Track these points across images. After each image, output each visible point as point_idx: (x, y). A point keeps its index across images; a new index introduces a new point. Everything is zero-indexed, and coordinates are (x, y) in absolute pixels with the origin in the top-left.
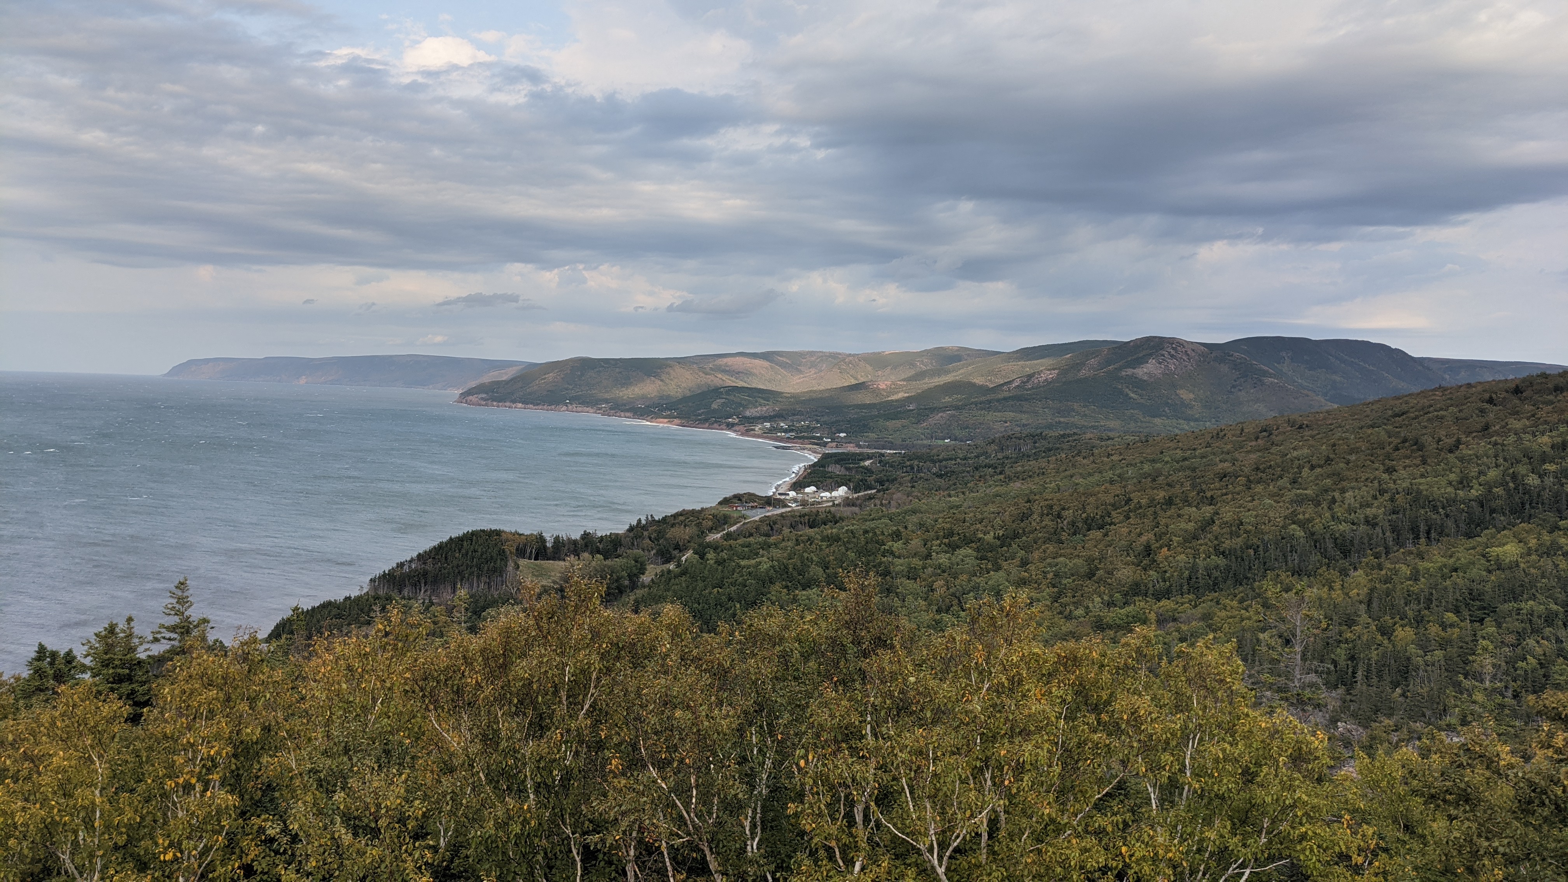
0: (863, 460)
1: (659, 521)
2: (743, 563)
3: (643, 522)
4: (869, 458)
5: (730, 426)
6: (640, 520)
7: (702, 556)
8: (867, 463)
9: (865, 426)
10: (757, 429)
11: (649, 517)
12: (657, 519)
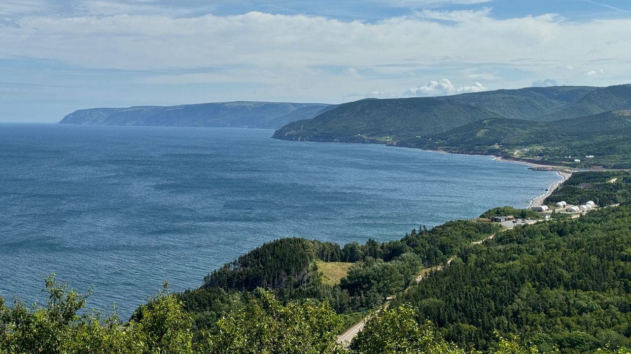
0: (610, 177)
1: (429, 232)
2: (498, 265)
3: (417, 232)
4: (614, 175)
5: (493, 152)
6: (414, 231)
7: (465, 260)
8: (613, 181)
9: (610, 148)
10: (515, 153)
11: (423, 229)
12: (428, 229)
